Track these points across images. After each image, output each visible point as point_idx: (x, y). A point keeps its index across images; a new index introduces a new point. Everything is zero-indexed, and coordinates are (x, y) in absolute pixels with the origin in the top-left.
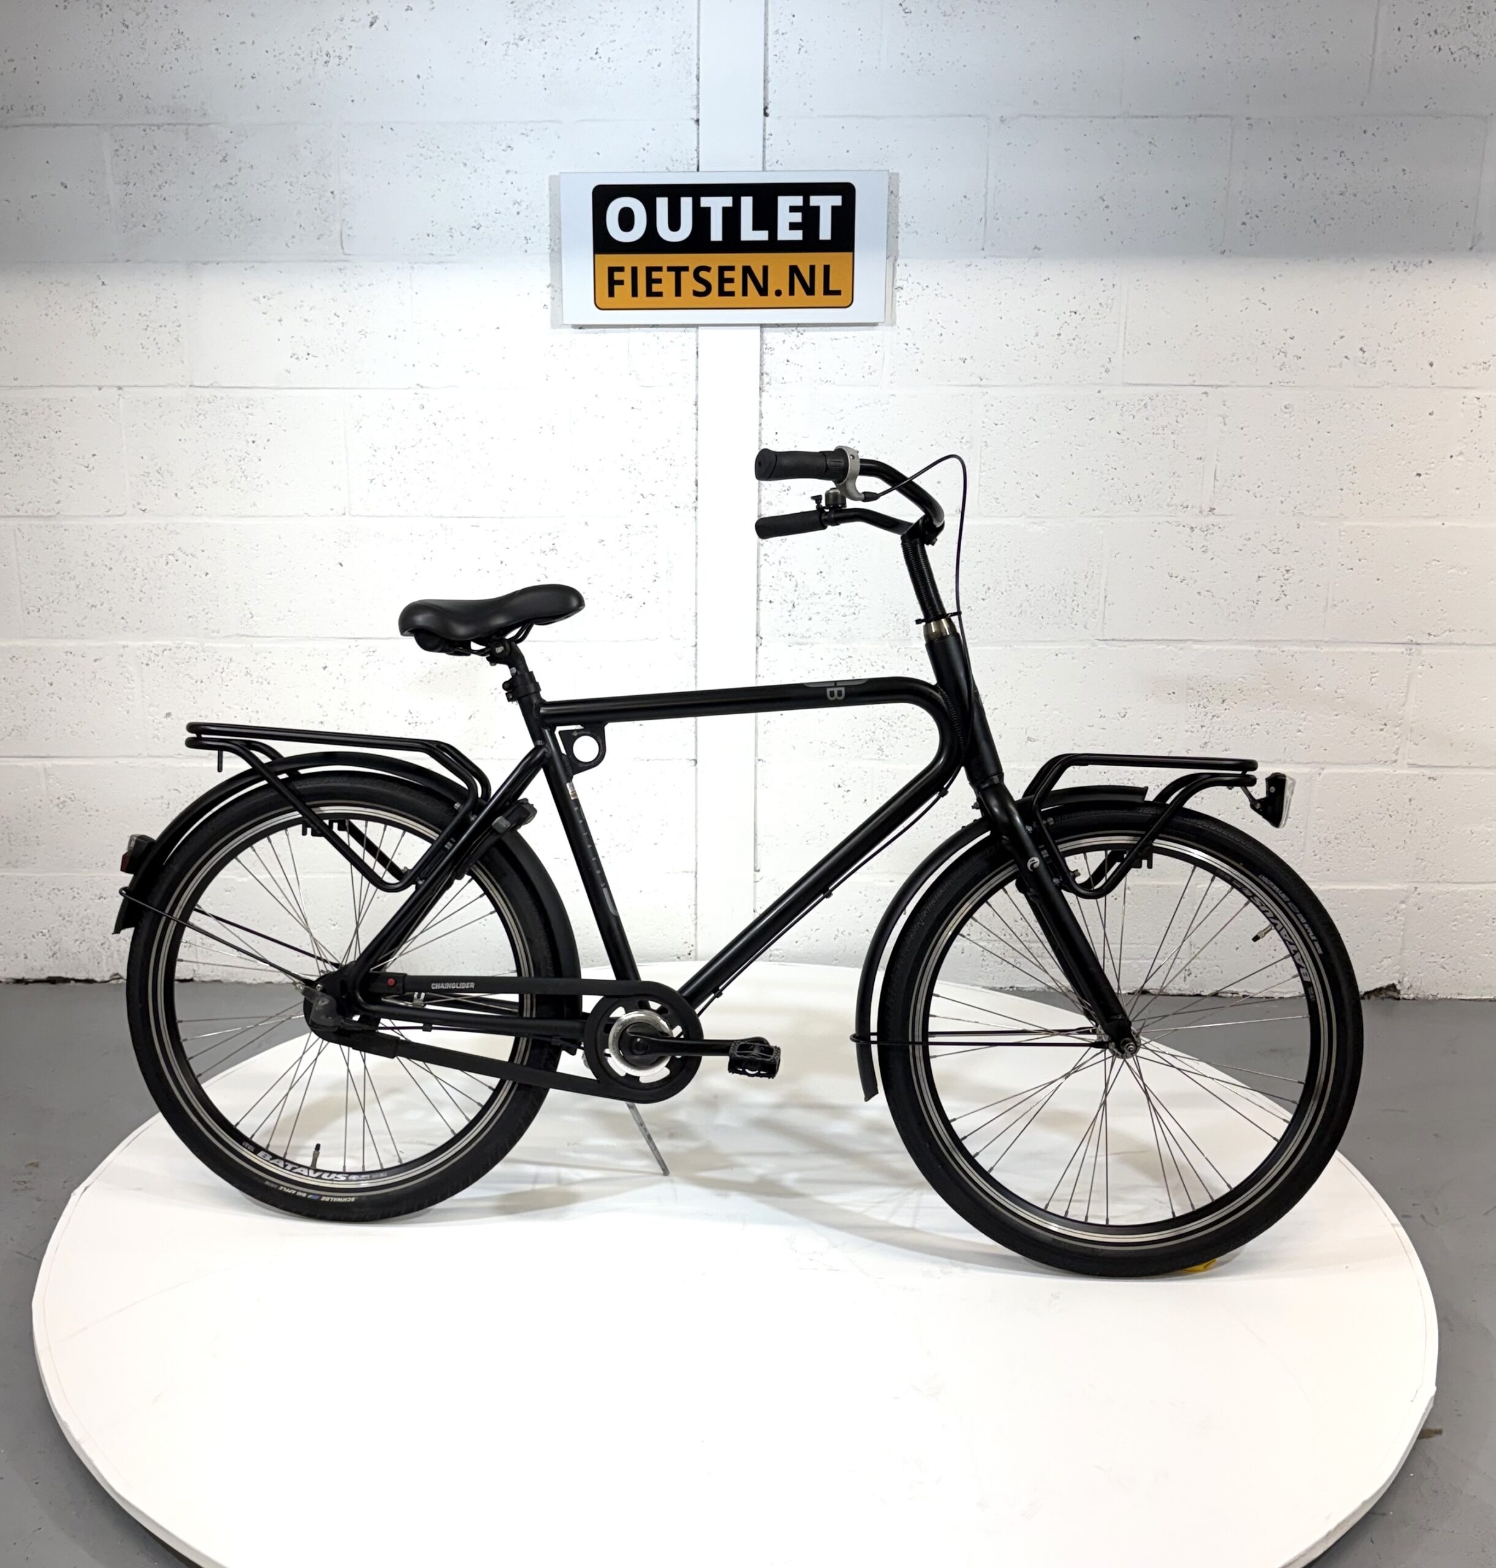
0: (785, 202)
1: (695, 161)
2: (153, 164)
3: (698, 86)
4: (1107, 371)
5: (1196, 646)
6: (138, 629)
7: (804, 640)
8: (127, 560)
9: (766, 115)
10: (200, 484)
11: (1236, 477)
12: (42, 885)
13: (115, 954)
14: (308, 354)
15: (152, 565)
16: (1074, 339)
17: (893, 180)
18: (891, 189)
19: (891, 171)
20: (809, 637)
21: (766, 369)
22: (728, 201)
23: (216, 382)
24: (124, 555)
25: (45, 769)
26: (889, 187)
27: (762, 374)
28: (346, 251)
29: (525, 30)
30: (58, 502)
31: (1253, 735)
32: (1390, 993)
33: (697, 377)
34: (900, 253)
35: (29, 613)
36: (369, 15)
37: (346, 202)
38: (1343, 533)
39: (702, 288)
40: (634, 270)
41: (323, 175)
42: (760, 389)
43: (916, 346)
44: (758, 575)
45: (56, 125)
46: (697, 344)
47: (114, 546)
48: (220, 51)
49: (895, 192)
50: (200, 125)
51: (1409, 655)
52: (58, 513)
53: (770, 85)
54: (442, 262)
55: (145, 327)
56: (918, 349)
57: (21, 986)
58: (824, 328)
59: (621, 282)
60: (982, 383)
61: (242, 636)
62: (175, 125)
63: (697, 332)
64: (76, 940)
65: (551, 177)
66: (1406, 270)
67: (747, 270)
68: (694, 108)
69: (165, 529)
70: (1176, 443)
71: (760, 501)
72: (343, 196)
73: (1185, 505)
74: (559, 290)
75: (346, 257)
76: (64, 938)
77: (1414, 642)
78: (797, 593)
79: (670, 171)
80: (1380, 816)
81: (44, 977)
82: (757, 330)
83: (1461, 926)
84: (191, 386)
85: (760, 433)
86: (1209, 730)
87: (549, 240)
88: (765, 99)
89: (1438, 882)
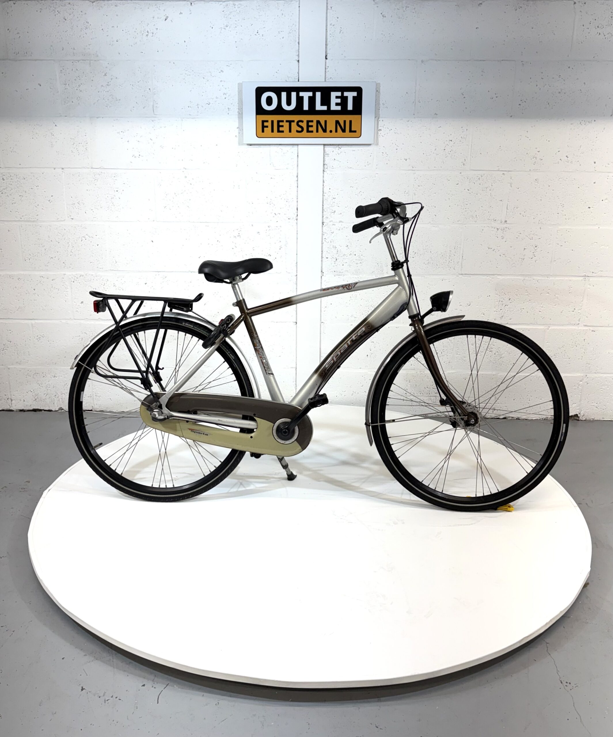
0: (333, 95)
1: (297, 77)
2: (76, 77)
3: (299, 46)
4: (464, 165)
5: (499, 277)
6: (70, 267)
7: (340, 274)
8: (66, 239)
9: (326, 59)
10: (95, 208)
11: (516, 208)
12: (31, 371)
13: (61, 399)
14: (140, 155)
15: (76, 241)
16: (450, 151)
17: (378, 86)
18: (377, 89)
19: (377, 82)
20: (343, 272)
21: (325, 163)
22: (310, 94)
23: (102, 167)
24: (64, 237)
25: (32, 324)
26: (376, 89)
27: (324, 165)
28: (155, 113)
29: (228, 23)
30: (37, 215)
31: (521, 313)
32: (576, 418)
33: (298, 165)
34: (381, 116)
35: (25, 260)
36: (164, 16)
37: (155, 93)
38: (559, 231)
39: (300, 129)
40: (272, 122)
41: (146, 82)
42: (323, 171)
43: (387, 154)
44: (322, 247)
45: (36, 60)
46: (298, 152)
47: (60, 233)
48: (104, 30)
49: (378, 91)
50: (95, 61)
51: (585, 281)
52: (38, 220)
53: (328, 46)
54: (194, 118)
55: (73, 144)
56: (388, 155)
57: (22, 412)
58: (349, 146)
59: (267, 127)
60: (413, 169)
61: (112, 270)
62: (85, 60)
63: (298, 147)
64: (44, 394)
65: (238, 84)
66: (585, 124)
67: (318, 122)
68: (297, 55)
69: (81, 226)
70: (492, 194)
71: (323, 217)
72: (154, 90)
73: (495, 219)
74: (242, 130)
75: (154, 116)
76: (40, 393)
77: (587, 275)
78: (338, 254)
79: (287, 81)
80: (572, 346)
81: (31, 409)
82: (322, 147)
83: (604, 391)
84: (92, 168)
85: (323, 189)
86: (504, 311)
87: (238, 109)
88: (326, 52)
89: (595, 373)
